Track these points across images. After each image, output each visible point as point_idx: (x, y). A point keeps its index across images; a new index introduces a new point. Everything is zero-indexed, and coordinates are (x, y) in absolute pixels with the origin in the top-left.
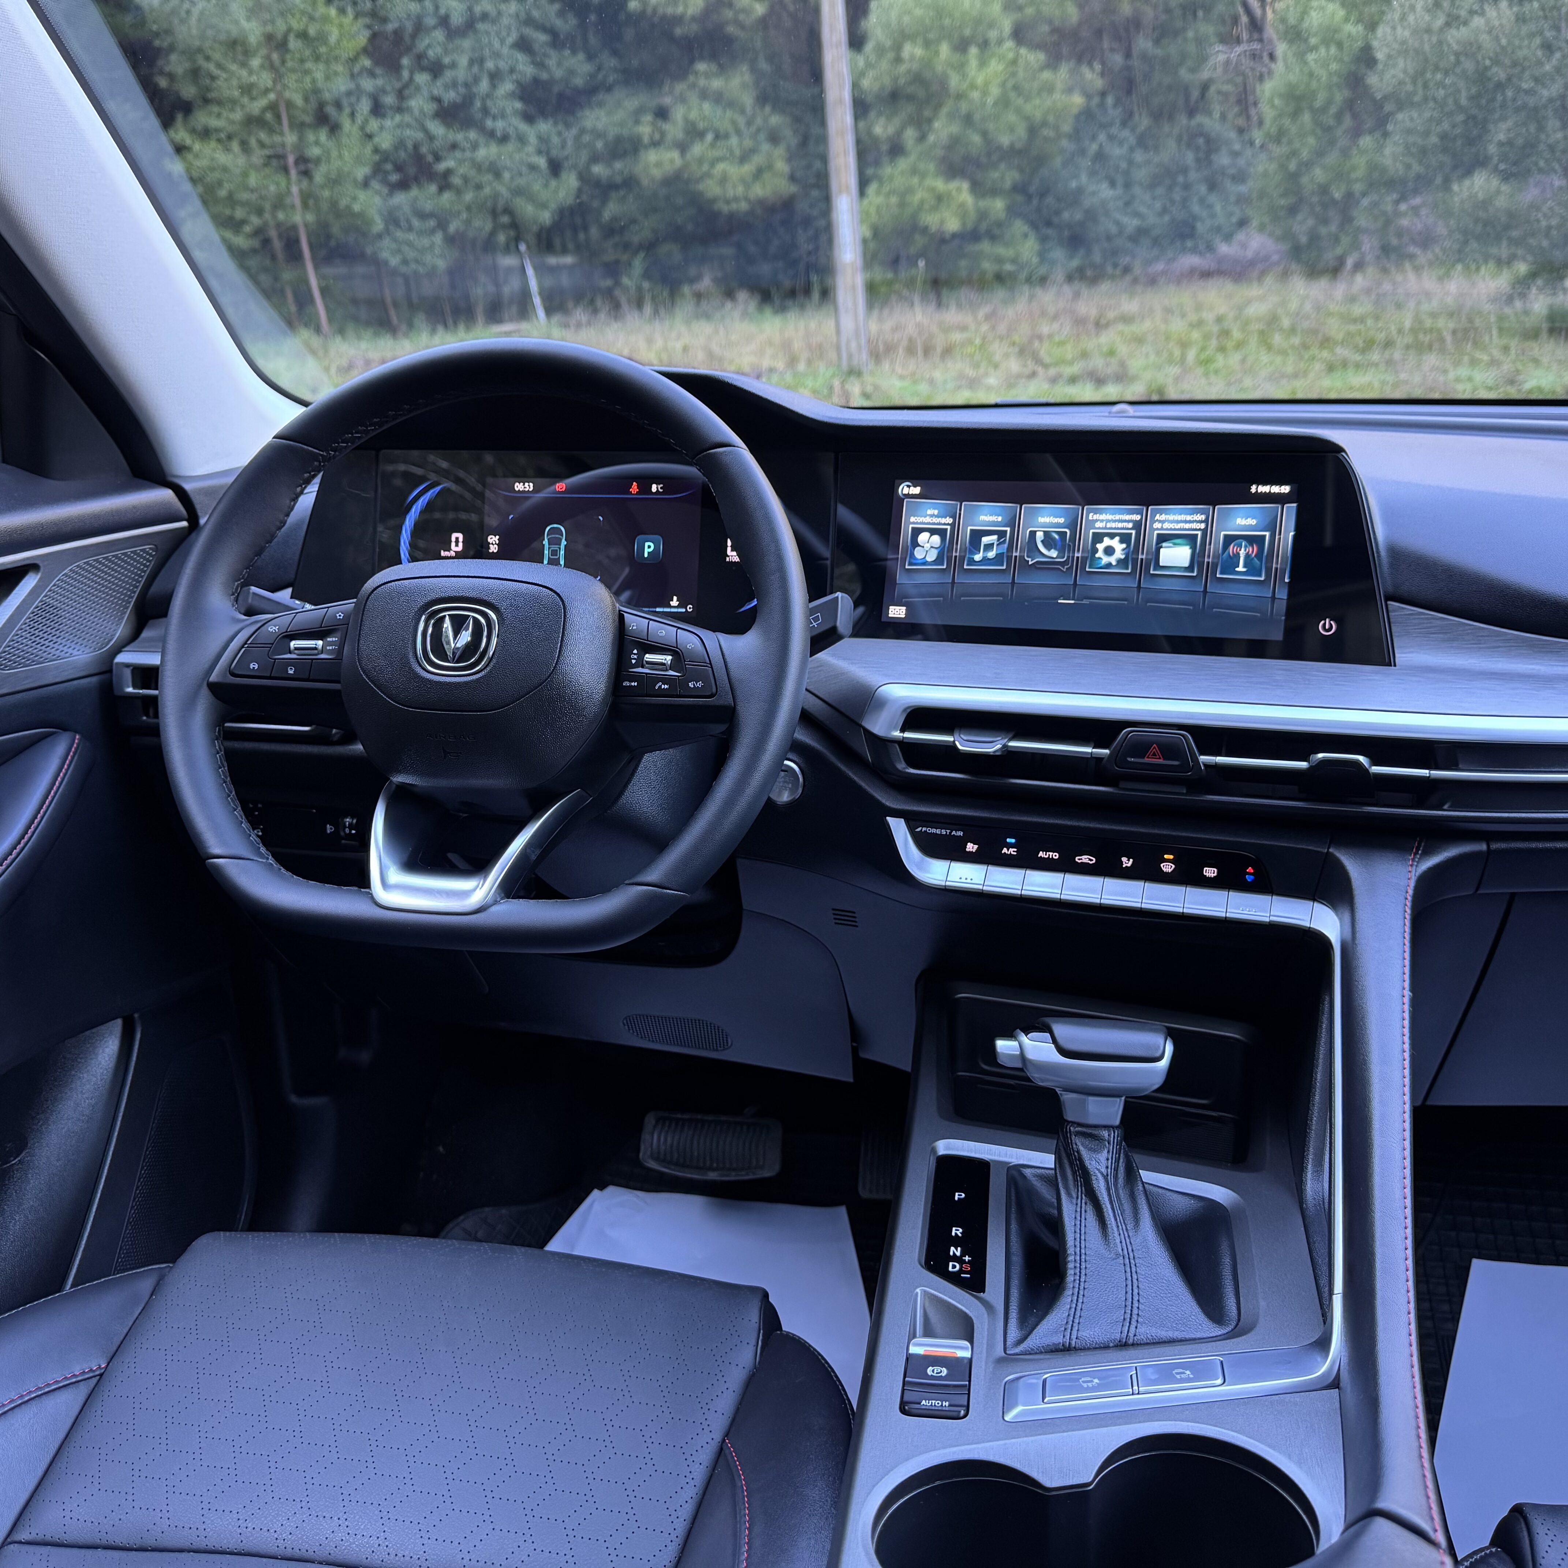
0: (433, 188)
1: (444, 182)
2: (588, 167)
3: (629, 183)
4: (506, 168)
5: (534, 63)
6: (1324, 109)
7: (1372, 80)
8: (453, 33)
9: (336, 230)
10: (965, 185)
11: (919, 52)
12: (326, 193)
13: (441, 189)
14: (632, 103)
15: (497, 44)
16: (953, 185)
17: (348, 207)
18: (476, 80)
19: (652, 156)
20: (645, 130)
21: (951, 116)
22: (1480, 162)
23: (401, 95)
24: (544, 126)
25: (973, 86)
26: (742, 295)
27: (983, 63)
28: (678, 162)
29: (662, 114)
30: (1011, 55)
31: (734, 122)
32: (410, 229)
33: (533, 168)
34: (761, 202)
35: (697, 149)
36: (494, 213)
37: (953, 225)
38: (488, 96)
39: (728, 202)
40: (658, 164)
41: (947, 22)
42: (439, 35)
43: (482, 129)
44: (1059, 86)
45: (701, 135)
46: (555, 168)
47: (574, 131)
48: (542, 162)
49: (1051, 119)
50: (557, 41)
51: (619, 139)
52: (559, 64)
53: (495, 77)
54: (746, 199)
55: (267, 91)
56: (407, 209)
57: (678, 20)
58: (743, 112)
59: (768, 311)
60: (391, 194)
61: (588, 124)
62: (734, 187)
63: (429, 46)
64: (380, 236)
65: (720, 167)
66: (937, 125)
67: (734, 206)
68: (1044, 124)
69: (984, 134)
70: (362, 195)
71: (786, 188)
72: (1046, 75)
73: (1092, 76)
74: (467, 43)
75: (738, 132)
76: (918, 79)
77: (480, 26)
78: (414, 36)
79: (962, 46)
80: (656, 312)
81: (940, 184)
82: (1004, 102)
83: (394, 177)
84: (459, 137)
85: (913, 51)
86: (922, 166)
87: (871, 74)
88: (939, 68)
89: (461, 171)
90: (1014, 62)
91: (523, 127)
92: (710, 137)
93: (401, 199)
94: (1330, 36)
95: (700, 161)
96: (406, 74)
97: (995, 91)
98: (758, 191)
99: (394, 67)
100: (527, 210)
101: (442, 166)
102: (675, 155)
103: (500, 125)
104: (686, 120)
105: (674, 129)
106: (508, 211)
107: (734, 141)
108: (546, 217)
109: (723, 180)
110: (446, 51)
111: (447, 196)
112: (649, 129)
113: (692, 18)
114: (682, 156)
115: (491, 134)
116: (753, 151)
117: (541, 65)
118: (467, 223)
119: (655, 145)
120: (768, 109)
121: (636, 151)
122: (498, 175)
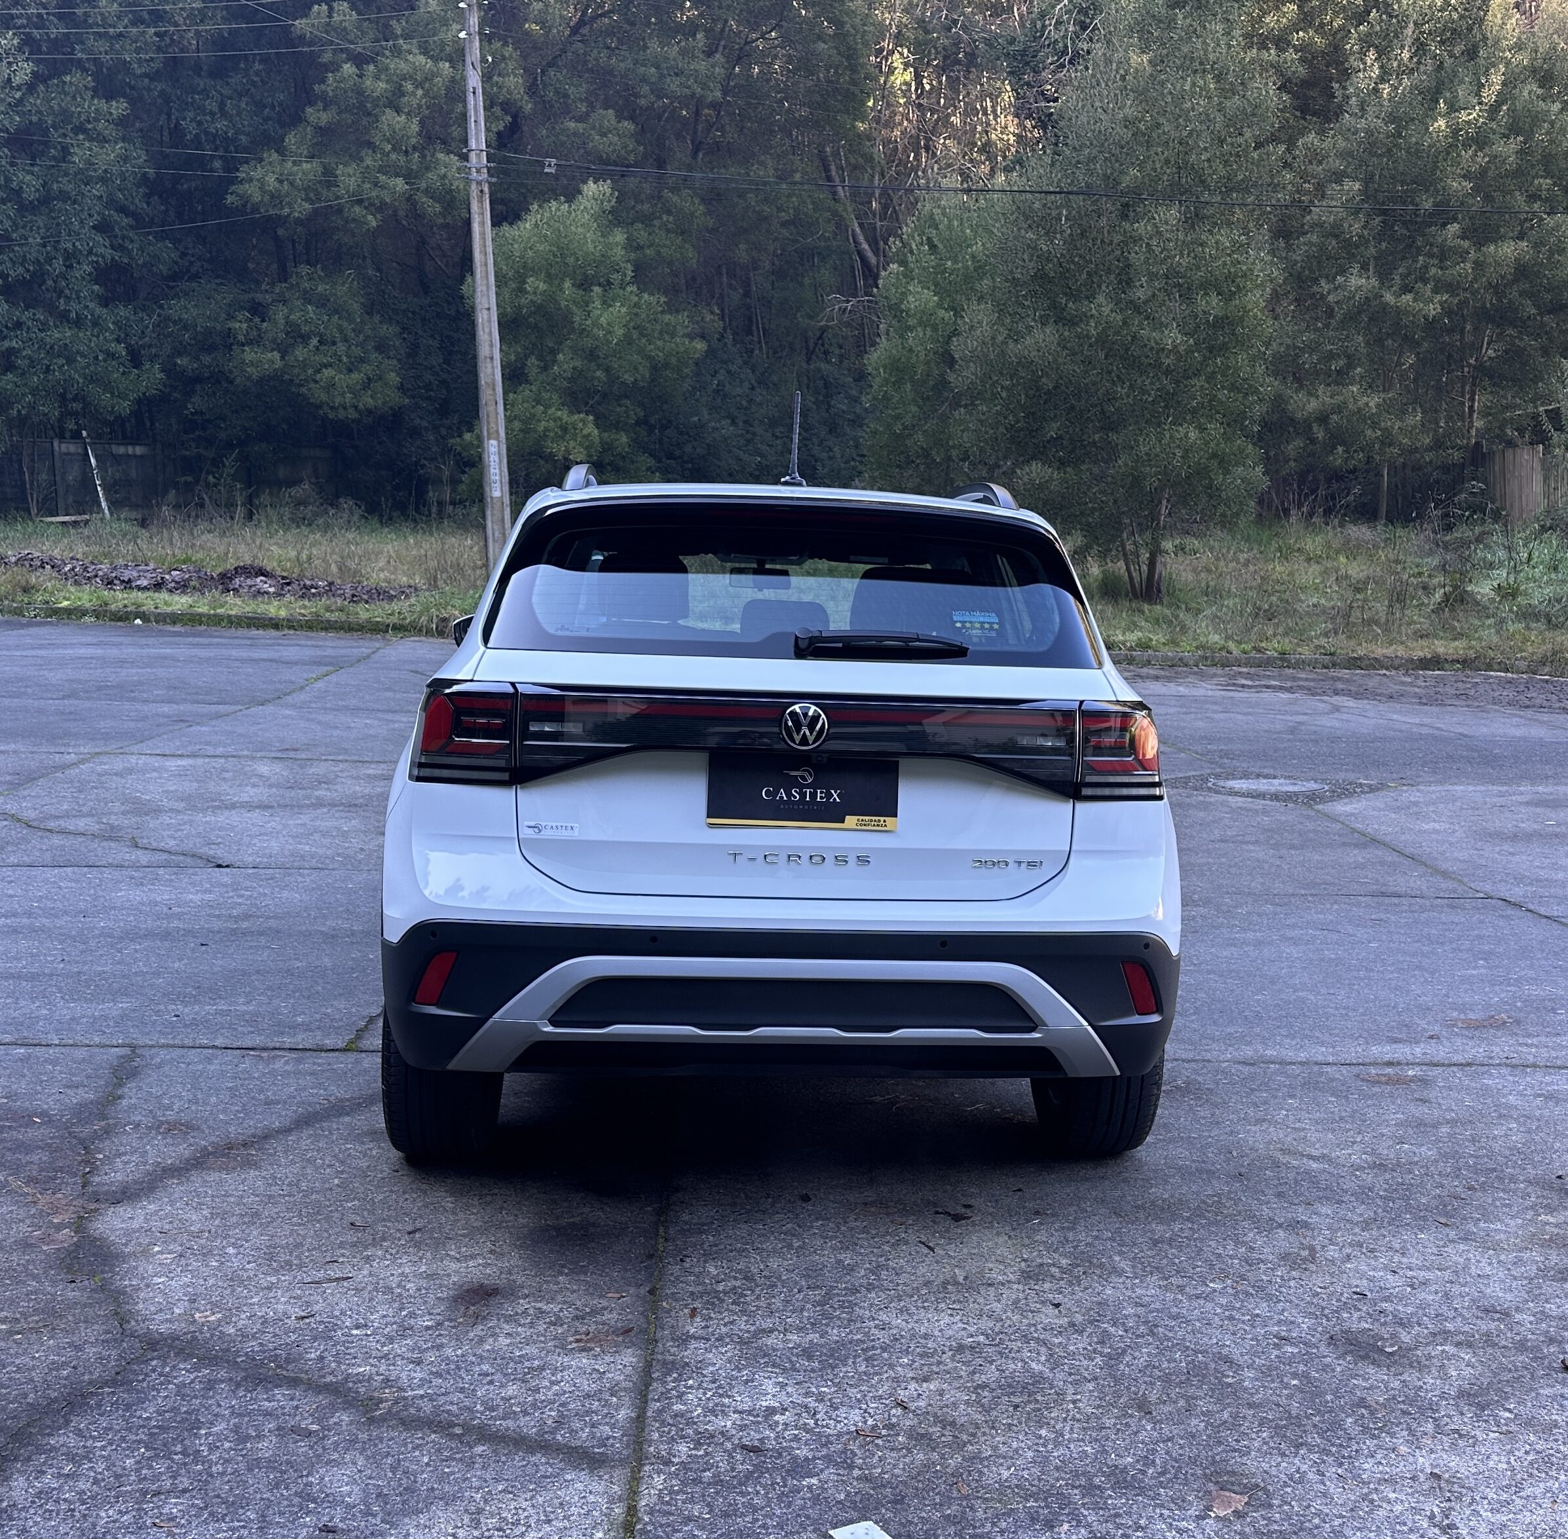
2: (172, 357)
3: (219, 378)
4: (80, 353)
5: (113, 247)
6: (923, 382)
8: (28, 208)
10: (591, 418)
11: (541, 285)
14: (224, 295)
15: (76, 224)
16: (577, 417)
18: (50, 259)
19: (249, 354)
20: (240, 326)
21: (577, 351)
24: (123, 312)
25: (597, 324)
26: (347, 503)
27: (606, 304)
28: (279, 364)
29: (258, 310)
30: (634, 298)
31: (341, 330)
33: (111, 355)
34: (370, 412)
35: (300, 353)
36: (63, 399)
37: (578, 454)
38: (62, 276)
39: (332, 408)
40: (256, 363)
41: (570, 259)
43: (51, 309)
44: (681, 329)
45: (305, 338)
46: (135, 358)
47: (157, 319)
48: (121, 349)
49: (673, 361)
50: (140, 224)
51: (209, 333)
52: (142, 249)
53: (70, 258)
54: (356, 407)
57: (281, 221)
58: (350, 319)
59: (375, 521)
61: (172, 313)
62: (343, 394)
65: (327, 372)
66: (560, 356)
67: (342, 414)
68: (667, 364)
71: (396, 399)
72: (667, 317)
73: (711, 318)
74: (40, 221)
75: (346, 340)
76: (541, 310)
77: (58, 205)
79: (585, 285)
80: (250, 516)
81: (565, 415)
82: (627, 342)
84: (25, 314)
85: (536, 284)
86: (546, 395)
88: (563, 303)
89: (27, 351)
90: (637, 305)
91: (99, 311)
92: (314, 341)
94: (926, 318)
95: (304, 365)
97: (619, 331)
98: (367, 401)
100: (103, 397)
102: (276, 355)
103: (75, 305)
104: (288, 321)
105: (275, 328)
106: (80, 397)
107: (341, 348)
108: (125, 407)
109: (330, 386)
110: (16, 225)
111: (11, 376)
112: (245, 326)
113: (299, 221)
114: (282, 358)
115: (64, 316)
116: (362, 360)
117: (121, 248)
118: (32, 407)
119: (250, 342)
120: (377, 318)
121: (229, 348)
122: (70, 361)
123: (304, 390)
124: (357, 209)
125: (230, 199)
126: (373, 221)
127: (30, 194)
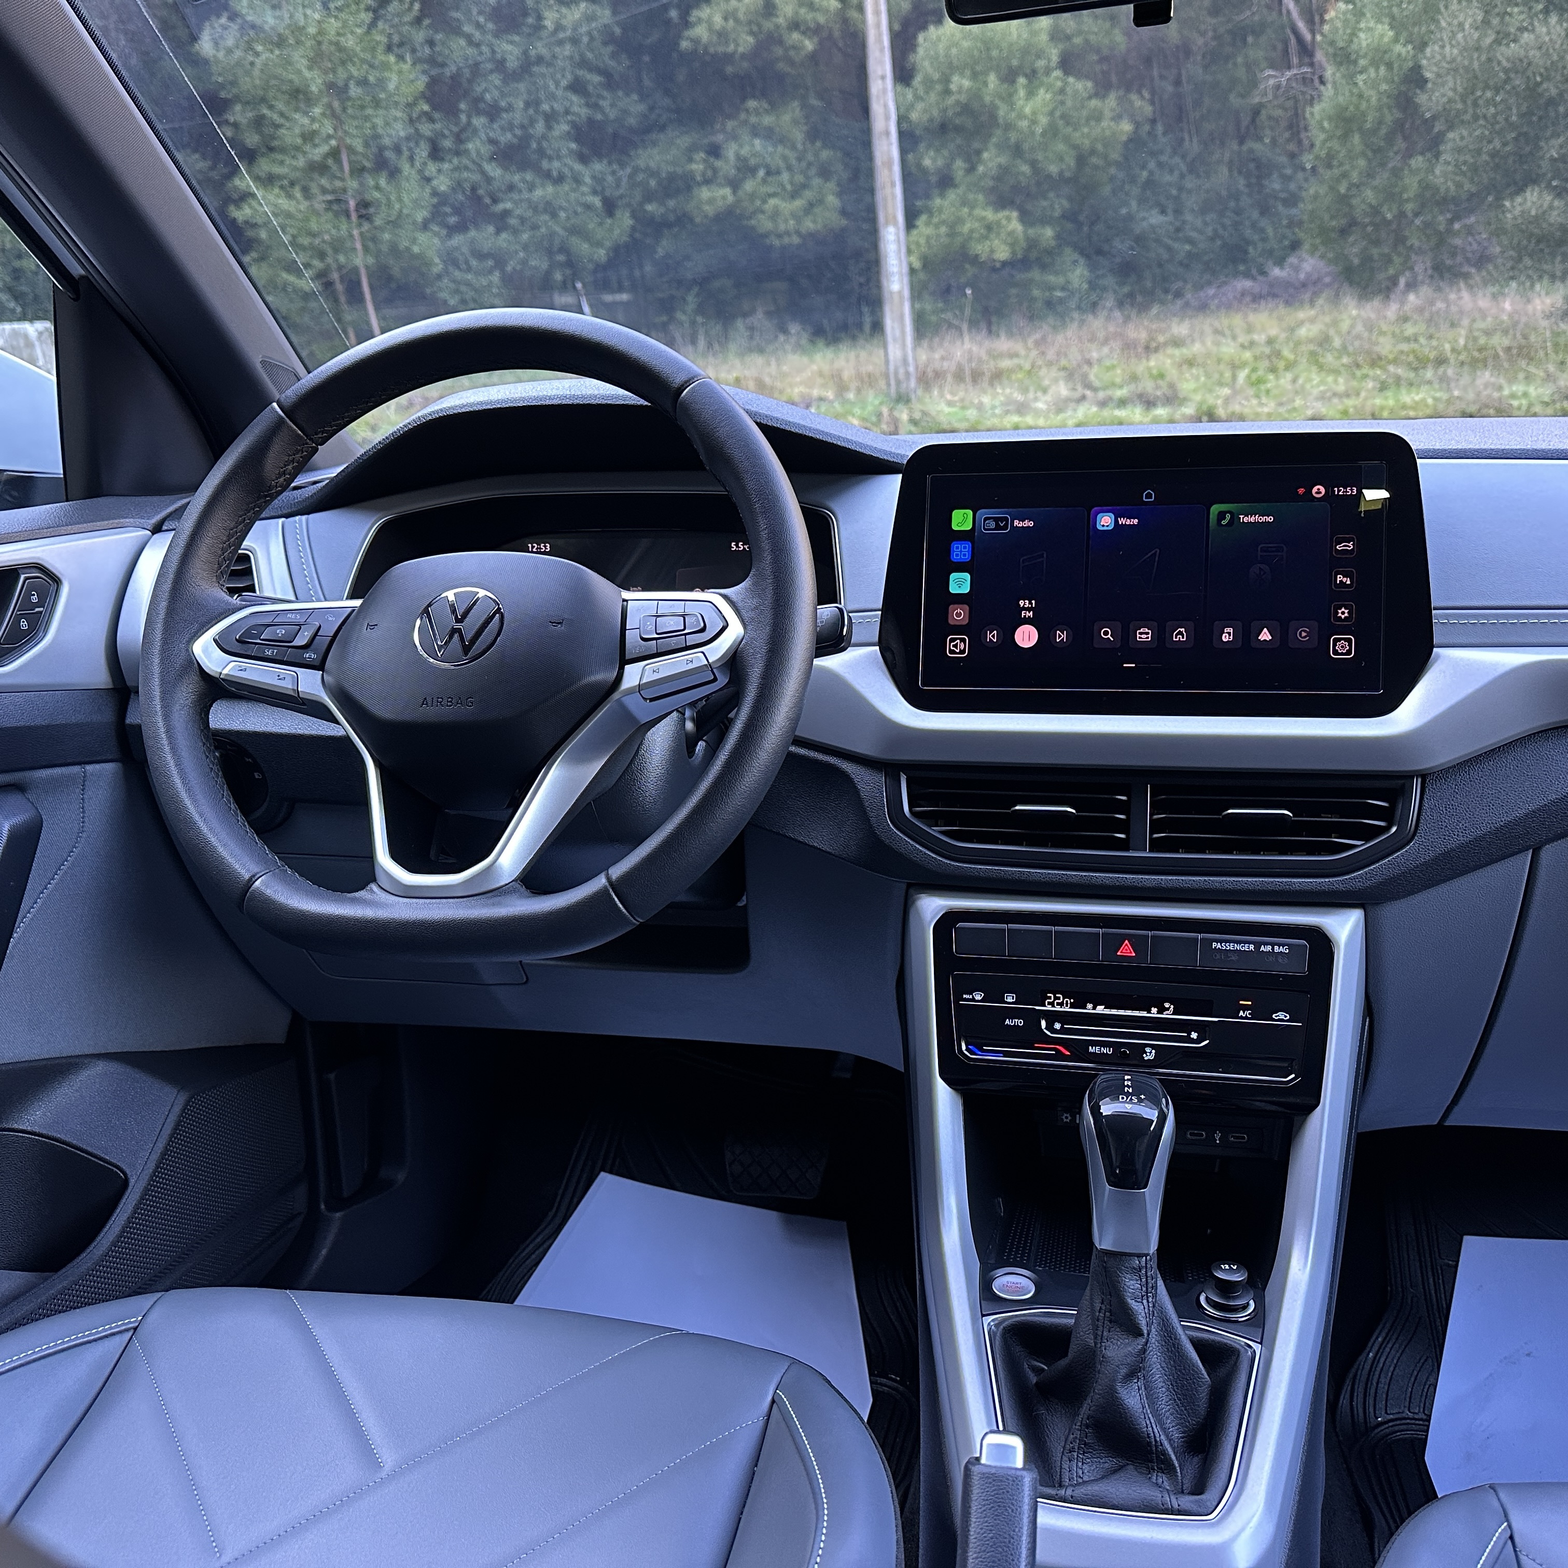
0: (491, 229)
1: (501, 222)
2: (641, 204)
3: (682, 220)
4: (561, 208)
5: (588, 105)
6: (1374, 131)
7: (1422, 99)
8: (511, 77)
9: (396, 271)
10: (1015, 214)
11: (966, 83)
12: (387, 236)
13: (498, 231)
14: (684, 141)
15: (552, 87)
16: (1001, 215)
17: (408, 249)
18: (532, 122)
19: (705, 193)
20: (697, 167)
21: (1002, 147)
22: (1531, 180)
23: (459, 139)
24: (598, 166)
25: (1021, 116)
26: (794, 328)
27: (1031, 94)
28: (731, 199)
29: (715, 151)
30: (1059, 84)
31: (785, 158)
32: (469, 269)
33: (588, 207)
34: (812, 235)
35: (749, 186)
36: (550, 253)
37: (1003, 253)
38: (544, 137)
39: (779, 236)
40: (711, 201)
41: (995, 53)
42: (496, 79)
43: (537, 170)
44: (1108, 114)
45: (753, 171)
46: (610, 207)
47: (629, 170)
48: (597, 201)
49: (1099, 147)
50: (611, 82)
51: (672, 177)
52: (612, 105)
53: (550, 118)
54: (798, 233)
55: (329, 137)
56: (465, 250)
57: (728, 58)
58: (793, 147)
59: (821, 343)
60: (449, 236)
61: (641, 163)
62: (786, 221)
63: (486, 90)
64: (439, 277)
65: (772, 202)
66: (985, 155)
67: (786, 240)
68: (1093, 152)
69: (1033, 164)
70: (422, 238)
71: (838, 222)
72: (1094, 103)
73: (1141, 104)
74: (522, 86)
75: (789, 168)
76: (966, 109)
77: (535, 69)
78: (470, 81)
79: (1009, 77)
80: (710, 345)
81: (989, 214)
82: (1052, 131)
83: (453, 220)
84: (517, 178)
85: (961, 83)
86: (971, 196)
87: (920, 106)
88: (987, 99)
89: (518, 212)
90: (1062, 91)
91: (578, 167)
92: (761, 173)
93: (457, 240)
94: (1380, 56)
95: (752, 196)
96: (463, 118)
97: (1044, 120)
98: (809, 225)
99: (451, 112)
100: (583, 248)
101: (500, 207)
102: (727, 191)
103: (556, 164)
104: (738, 157)
105: (727, 165)
106: (563, 249)
107: (785, 177)
108: (601, 254)
109: (775, 214)
110: (503, 95)
111: (504, 235)
112: (701, 167)
113: (743, 56)
114: (734, 192)
115: (548, 175)
116: (804, 186)
117: (595, 106)
118: (524, 262)
119: (707, 182)
120: (818, 144)
121: (689, 188)
122: (554, 215)
123: (753, 222)
124: (796, 36)
125: (685, 45)
126: (809, 45)
127: (512, 63)
